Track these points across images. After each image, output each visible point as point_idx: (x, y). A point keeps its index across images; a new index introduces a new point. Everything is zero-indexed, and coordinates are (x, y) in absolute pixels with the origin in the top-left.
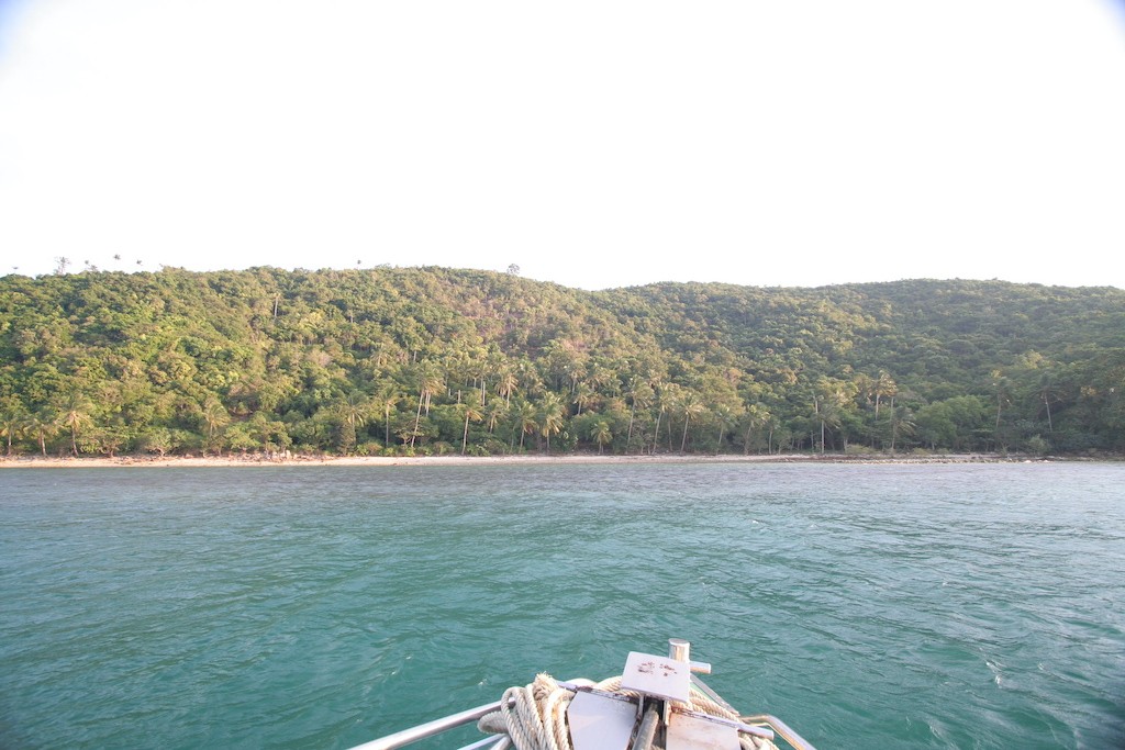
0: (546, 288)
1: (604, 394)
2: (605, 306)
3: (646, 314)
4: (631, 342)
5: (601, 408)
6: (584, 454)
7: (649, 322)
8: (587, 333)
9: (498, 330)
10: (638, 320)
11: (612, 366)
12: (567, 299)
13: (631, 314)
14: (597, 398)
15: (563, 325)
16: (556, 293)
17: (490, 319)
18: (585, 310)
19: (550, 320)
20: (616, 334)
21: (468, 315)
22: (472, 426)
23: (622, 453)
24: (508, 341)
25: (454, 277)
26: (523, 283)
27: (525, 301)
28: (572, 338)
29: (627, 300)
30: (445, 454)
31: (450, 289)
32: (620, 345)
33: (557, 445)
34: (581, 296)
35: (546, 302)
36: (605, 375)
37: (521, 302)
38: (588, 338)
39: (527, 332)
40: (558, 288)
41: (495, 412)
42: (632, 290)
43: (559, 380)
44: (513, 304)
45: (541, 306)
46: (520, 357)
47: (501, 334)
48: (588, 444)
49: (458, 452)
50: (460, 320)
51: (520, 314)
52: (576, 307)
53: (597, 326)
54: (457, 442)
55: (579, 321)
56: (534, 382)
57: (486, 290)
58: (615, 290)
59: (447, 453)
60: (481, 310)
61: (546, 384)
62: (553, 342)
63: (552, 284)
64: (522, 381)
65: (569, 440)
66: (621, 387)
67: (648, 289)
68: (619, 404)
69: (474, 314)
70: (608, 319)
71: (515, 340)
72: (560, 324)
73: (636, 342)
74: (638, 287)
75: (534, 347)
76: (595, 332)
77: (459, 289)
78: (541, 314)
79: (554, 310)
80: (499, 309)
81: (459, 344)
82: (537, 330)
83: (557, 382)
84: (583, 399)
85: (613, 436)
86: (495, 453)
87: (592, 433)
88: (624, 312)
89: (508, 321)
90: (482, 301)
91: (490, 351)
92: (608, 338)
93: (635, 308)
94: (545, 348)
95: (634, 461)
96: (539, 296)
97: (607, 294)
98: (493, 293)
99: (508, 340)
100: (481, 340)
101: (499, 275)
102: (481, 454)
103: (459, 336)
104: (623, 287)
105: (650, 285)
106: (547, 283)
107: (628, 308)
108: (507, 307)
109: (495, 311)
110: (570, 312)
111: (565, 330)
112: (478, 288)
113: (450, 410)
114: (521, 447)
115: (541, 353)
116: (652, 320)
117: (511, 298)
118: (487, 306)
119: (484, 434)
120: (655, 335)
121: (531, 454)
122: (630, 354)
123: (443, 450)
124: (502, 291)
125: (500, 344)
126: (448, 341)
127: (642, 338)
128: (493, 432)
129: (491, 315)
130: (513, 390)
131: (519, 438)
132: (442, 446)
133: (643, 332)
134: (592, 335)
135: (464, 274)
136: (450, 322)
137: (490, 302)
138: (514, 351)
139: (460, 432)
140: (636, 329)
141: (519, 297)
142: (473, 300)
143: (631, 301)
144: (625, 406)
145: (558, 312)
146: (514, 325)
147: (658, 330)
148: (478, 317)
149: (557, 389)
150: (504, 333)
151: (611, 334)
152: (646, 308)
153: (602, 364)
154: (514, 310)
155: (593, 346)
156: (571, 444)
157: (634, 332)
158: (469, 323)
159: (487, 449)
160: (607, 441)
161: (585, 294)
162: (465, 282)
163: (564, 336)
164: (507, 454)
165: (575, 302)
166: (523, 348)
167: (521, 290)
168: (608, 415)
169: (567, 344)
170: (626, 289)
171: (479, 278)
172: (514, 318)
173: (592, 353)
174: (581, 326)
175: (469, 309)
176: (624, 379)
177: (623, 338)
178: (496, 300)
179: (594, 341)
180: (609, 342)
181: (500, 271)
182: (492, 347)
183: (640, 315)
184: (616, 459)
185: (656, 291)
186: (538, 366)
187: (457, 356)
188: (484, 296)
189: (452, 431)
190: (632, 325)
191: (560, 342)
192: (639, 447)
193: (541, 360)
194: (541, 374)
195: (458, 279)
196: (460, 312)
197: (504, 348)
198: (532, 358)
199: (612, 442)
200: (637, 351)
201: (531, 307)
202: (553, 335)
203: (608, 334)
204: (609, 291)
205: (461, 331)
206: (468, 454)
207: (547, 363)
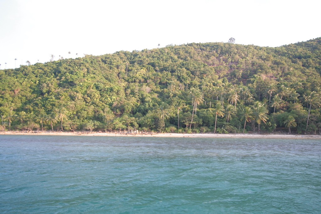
0: (250, 48)
1: (289, 101)
2: (284, 54)
3: (309, 57)
4: (301, 73)
5: (288, 109)
6: (280, 134)
7: (311, 61)
8: (274, 70)
9: (226, 72)
10: (305, 60)
11: (292, 86)
12: (261, 53)
13: (300, 58)
14: (284, 104)
15: (261, 67)
16: (255, 50)
17: (222, 66)
18: (272, 58)
19: (253, 64)
20: (291, 69)
21: (210, 65)
22: (218, 119)
23: (303, 133)
24: (232, 76)
25: (202, 47)
26: (237, 47)
27: (239, 56)
28: (266, 73)
29: (297, 50)
30: (206, 132)
31: (201, 53)
32: (294, 75)
33: (265, 129)
34: (268, 49)
35: (250, 55)
36: (288, 91)
37: (237, 56)
38: (275, 72)
39: (241, 71)
40: (256, 47)
41: (229, 112)
42: (299, 44)
43: (261, 95)
44: (233, 58)
45: (248, 58)
46: (239, 84)
47: (227, 73)
48: (282, 128)
49: (212, 131)
50: (207, 68)
51: (237, 62)
52: (268, 57)
53: (280, 66)
54: (211, 127)
55: (269, 63)
56: (248, 97)
57: (219, 52)
58: (289, 46)
59: (207, 132)
60: (217, 62)
61: (254, 97)
62: (256, 75)
63: (252, 46)
64: (242, 96)
65: (271, 126)
66: (298, 97)
67: (309, 43)
68: (298, 107)
69: (213, 64)
70: (285, 61)
71: (235, 76)
72: (259, 66)
73: (304, 73)
74: (303, 42)
75: (246, 79)
76: (279, 69)
77: (205, 53)
78: (248, 62)
79: (255, 59)
80: (225, 60)
81: (207, 80)
82: (246, 70)
83: (260, 95)
84: (276, 104)
85: (297, 124)
86: (231, 132)
87: (285, 123)
88: (295, 57)
89: (231, 67)
90: (217, 58)
91: (223, 82)
92: (287, 71)
93: (302, 54)
94: (252, 79)
95: (311, 138)
96: (246, 53)
97: (284, 48)
98: (222, 53)
99: (231, 76)
100: (218, 77)
101: (225, 44)
102: (224, 133)
103: (207, 76)
104: (293, 43)
105: (311, 41)
106: (250, 45)
107: (298, 54)
108: (230, 60)
109: (224, 62)
110: (264, 60)
111: (262, 69)
112: (215, 51)
113: (207, 111)
114: (244, 129)
115: (249, 82)
116: (313, 60)
117: (232, 55)
118: (220, 60)
119: (225, 123)
120: (316, 68)
121: (250, 133)
122: (301, 80)
123: (205, 130)
124: (227, 52)
125: (228, 78)
126: (202, 78)
127: (307, 70)
128: (229, 122)
129: (222, 64)
130: (237, 101)
131: (243, 125)
132: (205, 129)
133: (308, 67)
134: (277, 70)
135: (207, 45)
136: (202, 69)
137: (221, 58)
138: (235, 81)
139: (212, 122)
140: (303, 66)
141: (236, 54)
142: (213, 58)
143: (299, 51)
144: (302, 107)
145: (257, 60)
146: (234, 68)
147: (317, 65)
148: (215, 66)
149: (261, 100)
150: (229, 72)
151: (288, 69)
152: (309, 53)
153: (286, 86)
154: (233, 61)
155: (278, 76)
156: (273, 128)
157: (302, 68)
158: (211, 69)
159: (226, 130)
160: (295, 126)
161: (271, 49)
162: (208, 50)
163: (261, 72)
164: (237, 133)
165: (266, 54)
166: (239, 80)
167: (237, 51)
168: (293, 113)
169: (264, 77)
170: (296, 44)
171: (214, 47)
172: (234, 65)
173: (278, 80)
174: (270, 66)
175: (211, 62)
176: (301, 93)
177: (296, 71)
178: (224, 57)
179: (278, 74)
180: (288, 74)
181: (225, 42)
182: (224, 80)
183: (305, 58)
184: (300, 137)
185: (315, 43)
186: (249, 88)
187: (207, 85)
188: (218, 55)
189: (209, 121)
190: (301, 63)
191: (259, 75)
192: (314, 130)
193: (250, 85)
194: (251, 92)
195: (205, 48)
196: (206, 64)
197: (230, 80)
198: (244, 84)
199: (297, 127)
200: (305, 78)
201: (243, 58)
202: (255, 72)
203: (286, 70)
204: (285, 46)
205: (208, 73)
206: (217, 132)
207: (254, 87)
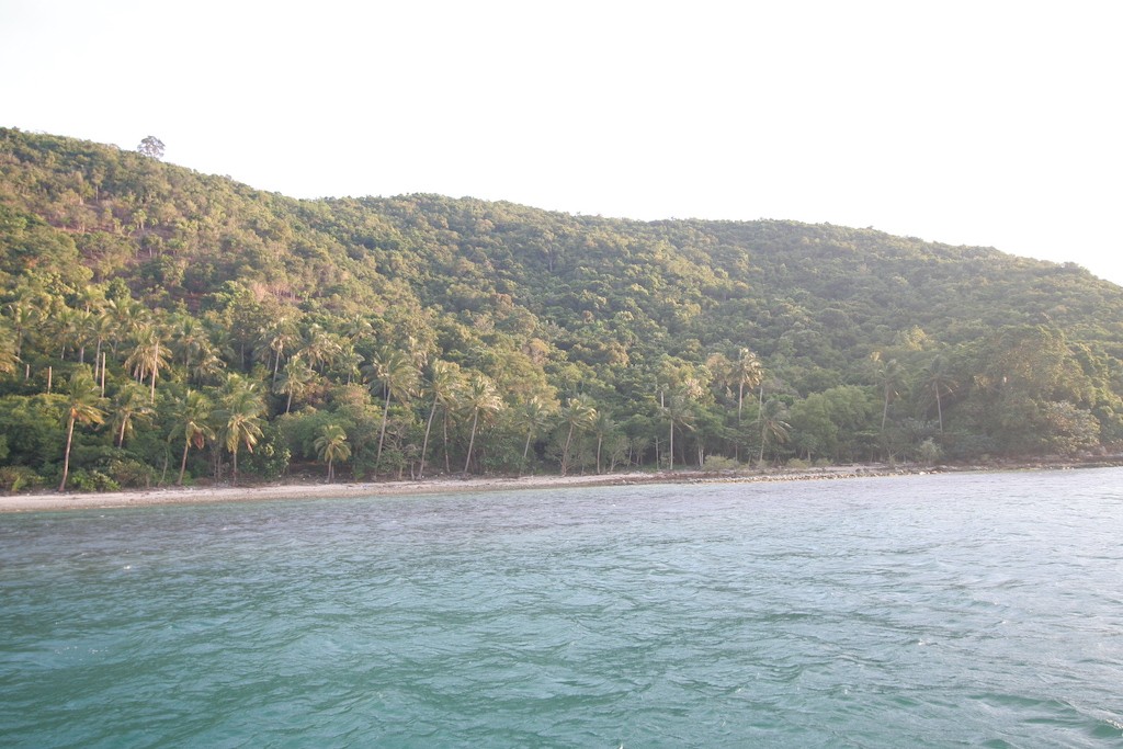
0: (216, 187)
1: (332, 378)
2: (325, 227)
3: (395, 246)
4: (371, 293)
5: (329, 403)
6: (301, 482)
7: (400, 259)
8: (295, 272)
9: (123, 258)
10: (383, 255)
11: (344, 330)
12: (256, 209)
13: (370, 244)
14: (318, 385)
15: (251, 256)
16: (236, 198)
17: (108, 237)
18: (289, 232)
19: (226, 245)
20: (346, 275)
21: (59, 224)
22: (80, 435)
23: (367, 478)
24: (146, 278)
25: (25, 148)
26: (173, 174)
27: (178, 207)
28: (269, 279)
29: (363, 219)
30: (22, 491)
31: (18, 171)
32: (354, 296)
33: (253, 468)
34: (277, 202)
35: (218, 212)
36: (328, 343)
37: (170, 208)
38: (297, 280)
39: (183, 264)
40: (239, 188)
41: (129, 409)
42: (370, 203)
43: (249, 353)
44: (152, 211)
45: (208, 219)
46: (172, 309)
47: (129, 265)
48: (308, 462)
49: (53, 485)
50: (43, 233)
51: (169, 231)
52: (275, 226)
53: (312, 261)
54: (48, 466)
55: (276, 251)
56: (202, 355)
57: (97, 181)
58: (342, 202)
59: (28, 488)
60: (87, 217)
61: (223, 358)
62: (233, 284)
63: (227, 180)
64: (179, 354)
65: (274, 457)
66: (360, 366)
67: (397, 203)
68: (358, 394)
69: (73, 224)
70: (330, 249)
71: (159, 278)
72: (246, 254)
73: (379, 291)
74: (380, 200)
75: (199, 291)
76: (309, 271)
77: (38, 174)
78: (209, 232)
79: (233, 228)
80: (126, 218)
81: (43, 280)
82: (202, 261)
83: (245, 353)
84: (297, 383)
85: (353, 450)
86: (131, 484)
87: (317, 446)
88: (358, 240)
89: (144, 242)
90: (87, 200)
91: (109, 295)
92: (331, 281)
93: (376, 235)
94: (219, 295)
95: (388, 490)
96: (203, 200)
97: (327, 207)
98: (111, 186)
99: (144, 276)
100: (88, 273)
101: (123, 155)
102: (100, 487)
103: (41, 264)
104: (354, 197)
105: (400, 198)
106: (219, 178)
107: (365, 234)
108: (141, 216)
109: (117, 221)
110: (263, 234)
111: (255, 265)
112: (80, 175)
113: (32, 404)
114: (182, 473)
115: (211, 303)
116: (404, 256)
117: (149, 199)
118: (100, 212)
119: (106, 450)
120: (412, 281)
121: (202, 485)
122: (371, 312)
123: (19, 482)
124: (128, 185)
125: (130, 284)
126: (17, 272)
127: (389, 286)
128: (125, 445)
129: (110, 229)
130: (162, 371)
131: (178, 455)
132: (18, 476)
133: (391, 276)
134: (304, 275)
135: (47, 144)
136: (21, 235)
137: (107, 203)
138: (157, 297)
139: (55, 447)
140: (378, 270)
141: (164, 199)
142: (71, 197)
143: (368, 222)
144: (369, 398)
145: (241, 233)
146: (156, 249)
147: (415, 273)
148: (81, 231)
149: (247, 368)
150: (136, 263)
151: (337, 276)
152: (395, 234)
153: (326, 327)
154: (155, 222)
155: (306, 294)
156: (278, 465)
157: (376, 275)
158: (62, 240)
159: (113, 477)
160: (344, 457)
161: (288, 203)
162: (52, 159)
163: (252, 275)
164: (155, 485)
165: (271, 217)
166: (175, 293)
167: (169, 187)
168: (343, 414)
169: (259, 292)
170: (360, 200)
171: (80, 157)
172: (155, 238)
173: (305, 308)
174: (283, 258)
175: (63, 215)
176: (367, 353)
177: (358, 285)
178: (118, 202)
179: (307, 286)
180: (334, 290)
181: (124, 147)
182: (113, 289)
183: (384, 246)
184: (358, 488)
185: (411, 208)
186: (207, 325)
187: (39, 302)
188: (92, 192)
189: (37, 445)
190: (372, 261)
191: (246, 285)
192: (397, 468)
193: (212, 315)
194: (215, 340)
195: (35, 153)
196: (41, 219)
197: (137, 291)
198: (193, 312)
199: (351, 460)
200: (382, 307)
201: (190, 218)
202: (233, 271)
203: (331, 276)
204: (330, 201)
205: (46, 254)
206: (75, 488)
207: (225, 322)
